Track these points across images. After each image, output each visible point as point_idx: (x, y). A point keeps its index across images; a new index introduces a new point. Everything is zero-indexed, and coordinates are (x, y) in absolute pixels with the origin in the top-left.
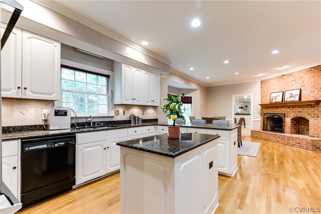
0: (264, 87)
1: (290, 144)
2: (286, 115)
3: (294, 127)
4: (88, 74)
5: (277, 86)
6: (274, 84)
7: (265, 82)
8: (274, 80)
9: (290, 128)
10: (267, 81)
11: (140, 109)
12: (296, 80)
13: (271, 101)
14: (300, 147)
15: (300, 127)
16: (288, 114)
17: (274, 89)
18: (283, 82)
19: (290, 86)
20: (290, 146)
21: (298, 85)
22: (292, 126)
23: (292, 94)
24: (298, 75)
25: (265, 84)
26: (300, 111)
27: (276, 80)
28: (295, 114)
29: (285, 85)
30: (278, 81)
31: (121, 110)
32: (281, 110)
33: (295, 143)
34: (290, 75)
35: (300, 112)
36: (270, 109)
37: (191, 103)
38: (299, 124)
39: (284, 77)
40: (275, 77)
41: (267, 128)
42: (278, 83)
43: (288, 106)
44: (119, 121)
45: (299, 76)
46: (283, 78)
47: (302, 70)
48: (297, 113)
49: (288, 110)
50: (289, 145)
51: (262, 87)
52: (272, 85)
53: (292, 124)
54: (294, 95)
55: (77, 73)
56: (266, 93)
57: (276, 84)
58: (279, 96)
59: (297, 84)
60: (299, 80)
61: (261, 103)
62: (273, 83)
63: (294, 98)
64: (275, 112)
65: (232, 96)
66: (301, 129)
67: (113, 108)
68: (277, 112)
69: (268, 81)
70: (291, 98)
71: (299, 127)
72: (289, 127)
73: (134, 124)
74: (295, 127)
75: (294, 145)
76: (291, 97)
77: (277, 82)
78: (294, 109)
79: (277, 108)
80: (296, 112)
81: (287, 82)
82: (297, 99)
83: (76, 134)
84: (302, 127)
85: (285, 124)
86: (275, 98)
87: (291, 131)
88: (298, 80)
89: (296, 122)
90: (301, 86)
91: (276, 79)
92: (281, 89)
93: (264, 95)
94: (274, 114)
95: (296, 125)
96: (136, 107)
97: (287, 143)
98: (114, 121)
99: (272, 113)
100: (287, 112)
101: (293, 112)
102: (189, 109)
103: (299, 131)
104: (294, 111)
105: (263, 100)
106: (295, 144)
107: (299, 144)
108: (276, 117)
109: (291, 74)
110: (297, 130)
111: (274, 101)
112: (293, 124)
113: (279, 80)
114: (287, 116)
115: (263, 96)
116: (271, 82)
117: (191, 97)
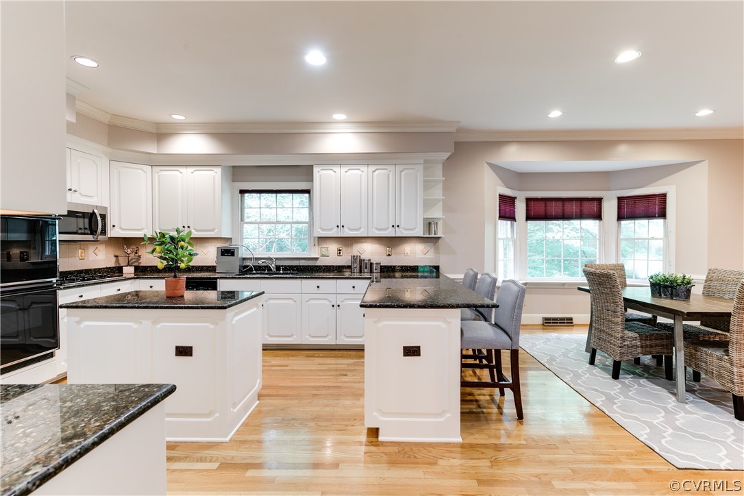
4: (279, 195)
11: (382, 244)
31: (333, 248)
44: (326, 266)
55: (264, 195)
67: (316, 244)
73: (369, 274)
83: (218, 280)
96: (370, 240)
98: (317, 266)
102: (653, 238)
117: (663, 197)
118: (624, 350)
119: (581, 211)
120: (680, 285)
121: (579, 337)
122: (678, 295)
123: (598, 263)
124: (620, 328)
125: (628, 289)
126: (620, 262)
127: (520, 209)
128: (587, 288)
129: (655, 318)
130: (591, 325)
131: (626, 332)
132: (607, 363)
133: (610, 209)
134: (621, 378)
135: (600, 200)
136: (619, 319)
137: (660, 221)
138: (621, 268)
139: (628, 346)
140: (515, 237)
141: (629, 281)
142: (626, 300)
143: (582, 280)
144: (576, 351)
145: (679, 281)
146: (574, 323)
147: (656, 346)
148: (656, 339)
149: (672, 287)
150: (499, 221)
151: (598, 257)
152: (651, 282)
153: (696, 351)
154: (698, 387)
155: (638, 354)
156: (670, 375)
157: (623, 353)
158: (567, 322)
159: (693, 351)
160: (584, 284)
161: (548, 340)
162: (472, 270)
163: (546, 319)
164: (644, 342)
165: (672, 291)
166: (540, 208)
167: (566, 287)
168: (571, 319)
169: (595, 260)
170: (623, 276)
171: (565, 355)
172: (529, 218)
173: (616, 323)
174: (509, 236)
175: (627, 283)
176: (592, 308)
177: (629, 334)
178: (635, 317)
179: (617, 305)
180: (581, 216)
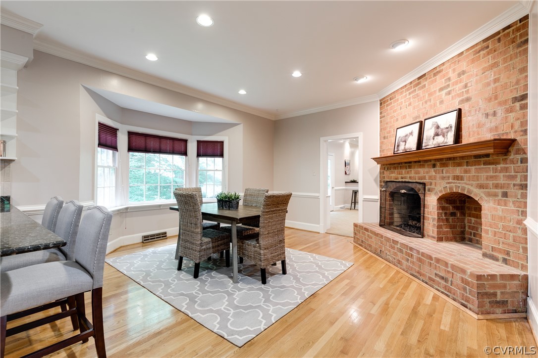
0: (385, 114)
1: (424, 275)
2: (427, 187)
3: (447, 220)
5: (410, 107)
6: (404, 104)
7: (388, 101)
8: (404, 94)
9: (436, 223)
10: (391, 99)
12: (448, 85)
13: (396, 150)
14: (448, 292)
15: (466, 221)
16: (431, 184)
17: (404, 117)
18: (421, 95)
19: (435, 105)
20: (423, 281)
21: (453, 98)
22: (442, 219)
23: (438, 127)
24: (454, 70)
25: (387, 105)
26: (458, 176)
27: (408, 93)
28: (448, 185)
29: (426, 102)
30: (411, 95)
32: (416, 174)
33: (436, 274)
34: (436, 72)
35: (457, 178)
36: (396, 171)
37: (222, 155)
38: (463, 214)
39: (424, 82)
40: (406, 86)
41: (392, 218)
42: (412, 100)
43: (430, 160)
45: (457, 73)
46: (422, 84)
47: (462, 53)
48: (450, 181)
49: (432, 172)
50: (421, 278)
51: (383, 115)
52: (401, 108)
53: (441, 214)
54: (442, 130)
56: (388, 129)
57: (407, 103)
58: (411, 133)
59: (450, 96)
60: (456, 83)
61: (380, 155)
62: (402, 102)
63: (443, 139)
64: (405, 178)
65: (321, 138)
66: (469, 227)
68: (410, 178)
69: (393, 99)
70: (436, 137)
71: (463, 221)
72: (434, 219)
74: (451, 220)
75: (434, 281)
76: (437, 135)
77: (410, 98)
78: (445, 169)
79: (410, 167)
80: (449, 177)
81: (430, 95)
82: (450, 139)
84: (470, 222)
85: (426, 212)
86: (403, 140)
87: (439, 233)
88: (453, 85)
89: (454, 207)
90: (462, 102)
91: (408, 90)
92: (416, 114)
93: (386, 135)
94: (404, 184)
95: (453, 214)
97: (418, 273)
99: (400, 180)
100: (430, 178)
101: (443, 178)
102: (217, 170)
103: (463, 232)
104: (445, 175)
105: (384, 147)
106: (434, 277)
107: (443, 282)
108: (403, 191)
109: (438, 69)
110: (459, 229)
111: (401, 149)
112: (446, 214)
113: (412, 92)
114: (429, 190)
115: (384, 138)
116: (398, 100)
117: (222, 143)
118: (202, 253)
119: (173, 148)
120: (234, 200)
121: (170, 247)
122: (232, 207)
123: (184, 187)
124: (199, 237)
125: (203, 205)
126: (198, 186)
127: (122, 140)
128: (177, 207)
129: (219, 224)
130: (179, 235)
131: (203, 238)
132: (190, 265)
133: (192, 148)
134: (200, 276)
135: (186, 141)
136: (199, 230)
137: (220, 159)
138: (199, 190)
139: (204, 250)
140: (117, 166)
141: (204, 200)
142: (203, 214)
143: (173, 201)
144: (168, 260)
145: (233, 197)
146: (168, 236)
147: (221, 245)
148: (220, 240)
149: (230, 202)
150: (99, 149)
151: (184, 183)
152: (218, 199)
153: (243, 244)
154: (242, 267)
155: (211, 254)
156: (228, 263)
157: (201, 256)
158: (162, 236)
159: (241, 244)
160: (174, 205)
161: (146, 256)
162: (56, 198)
163: (145, 237)
164: (214, 244)
165: (229, 204)
166: (141, 142)
167: (161, 208)
168: (165, 233)
169: (183, 185)
170: (201, 196)
171: (159, 268)
172: (130, 149)
173: (197, 233)
174: (111, 164)
175: (203, 201)
176: (180, 223)
177: (206, 240)
178: (208, 225)
179: (198, 219)
180: (173, 152)
